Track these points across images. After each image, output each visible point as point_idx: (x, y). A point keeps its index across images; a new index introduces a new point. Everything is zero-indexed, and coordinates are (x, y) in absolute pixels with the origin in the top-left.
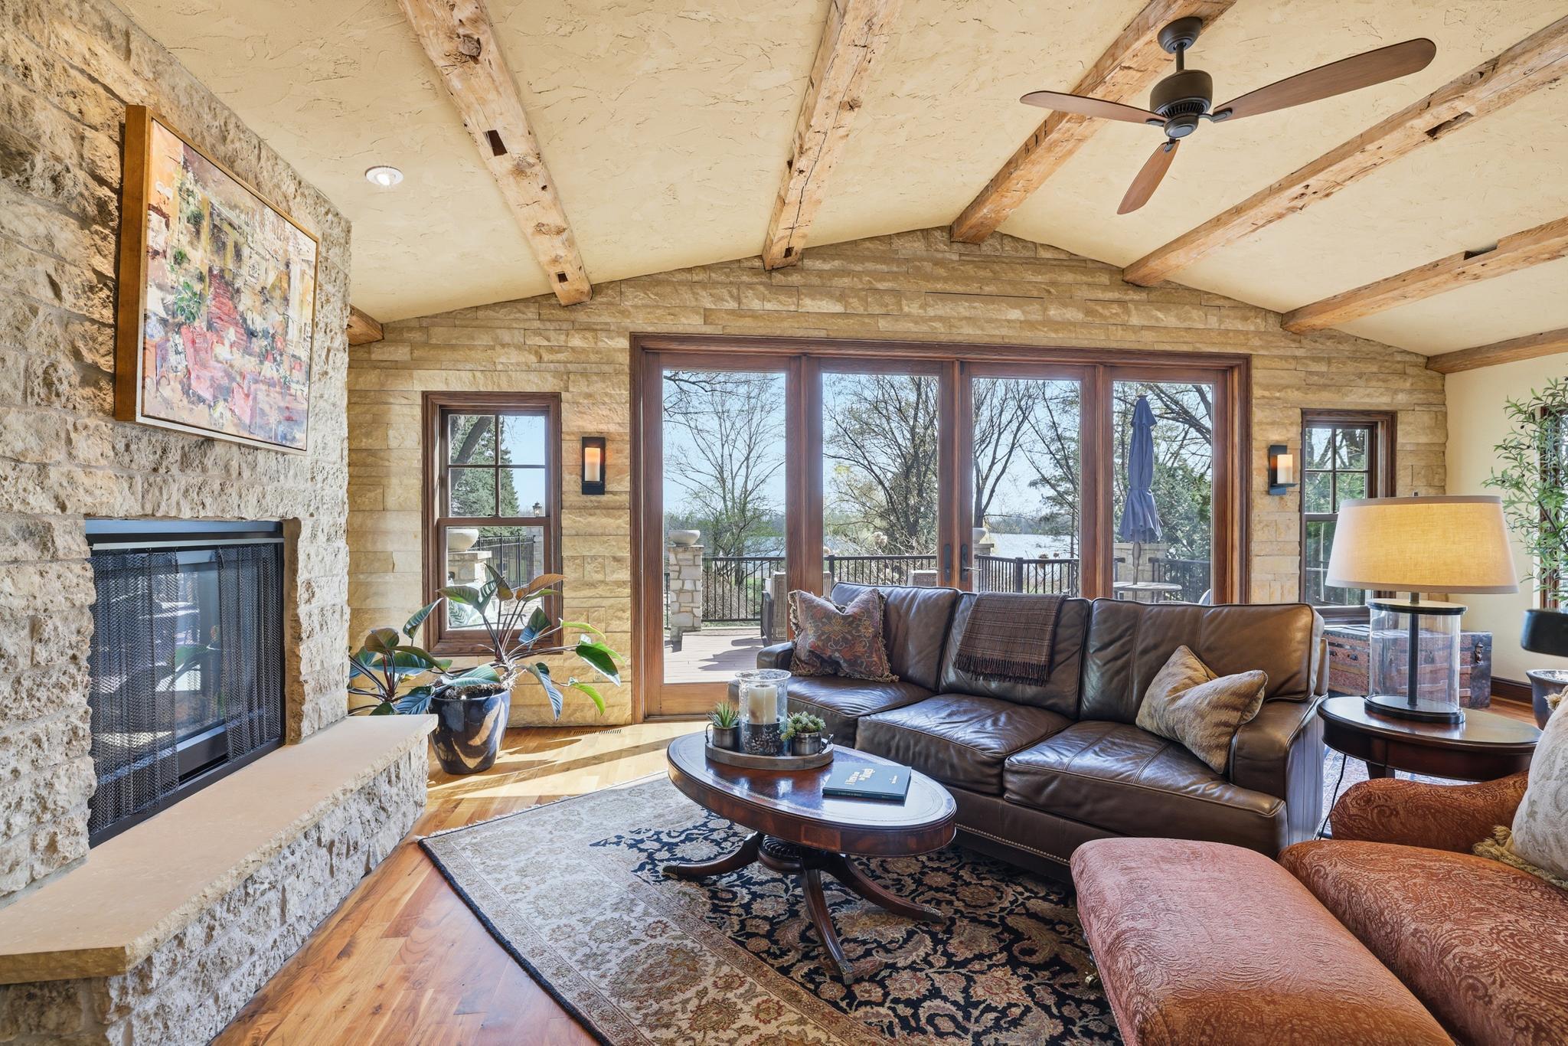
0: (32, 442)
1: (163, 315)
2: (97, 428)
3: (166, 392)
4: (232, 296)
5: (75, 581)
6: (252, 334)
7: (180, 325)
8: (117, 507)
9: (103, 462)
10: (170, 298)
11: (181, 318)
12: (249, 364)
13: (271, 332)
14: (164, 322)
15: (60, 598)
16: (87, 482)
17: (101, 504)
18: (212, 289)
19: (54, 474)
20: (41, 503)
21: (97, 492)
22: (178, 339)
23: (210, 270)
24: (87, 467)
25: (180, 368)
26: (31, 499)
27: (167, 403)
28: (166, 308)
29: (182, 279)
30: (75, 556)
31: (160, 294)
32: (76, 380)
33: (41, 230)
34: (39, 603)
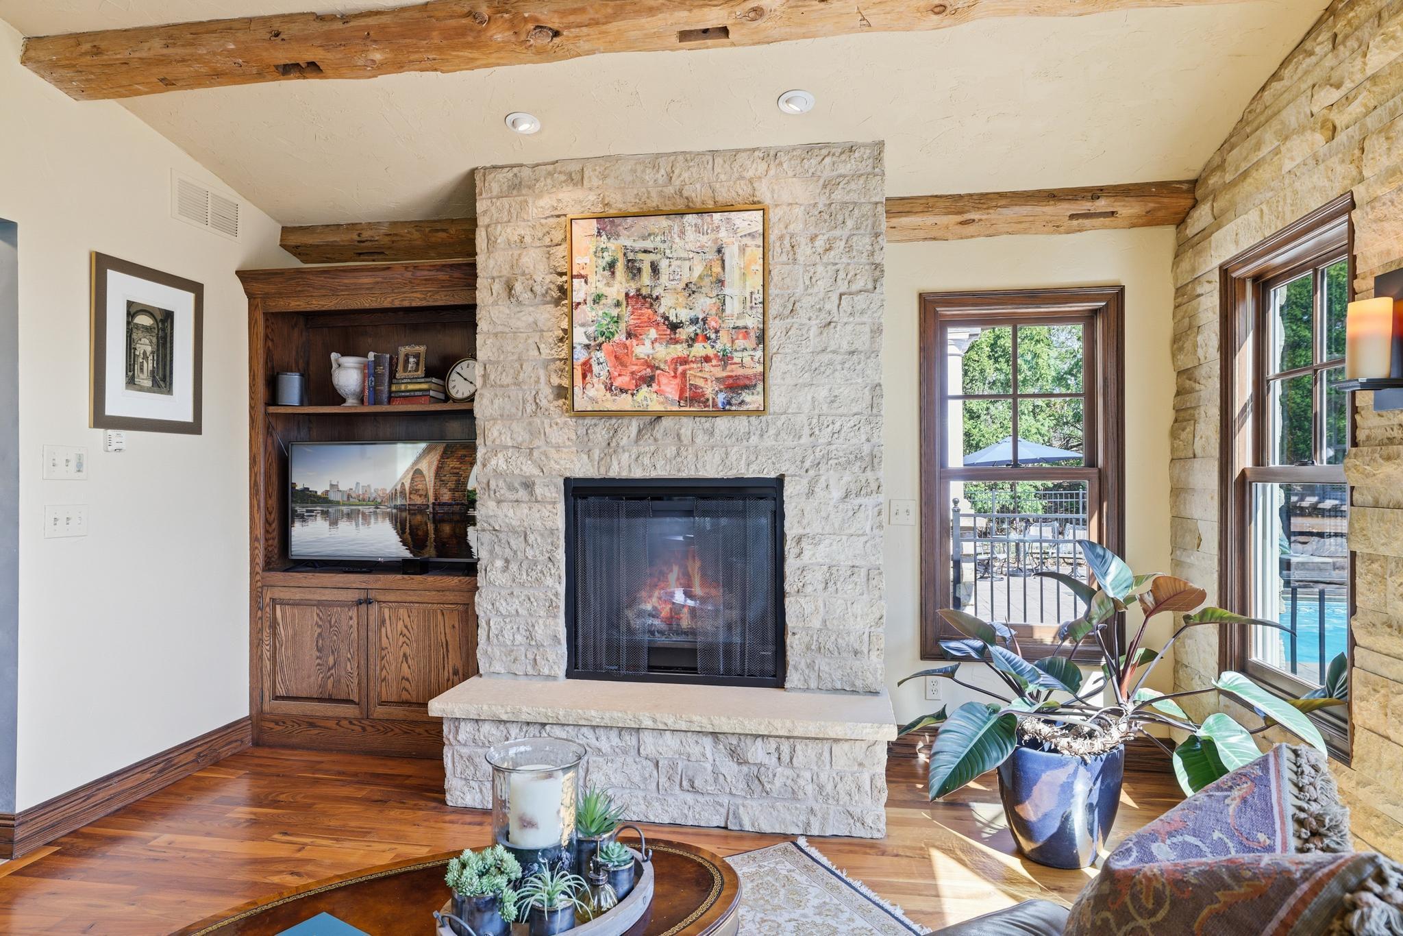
0: (527, 437)
1: (587, 342)
2: (565, 423)
3: (591, 392)
4: (651, 305)
5: (547, 514)
6: (674, 327)
7: (600, 345)
8: (577, 470)
9: (568, 443)
10: (591, 330)
11: (601, 339)
12: (679, 350)
13: (701, 317)
14: (587, 347)
15: (538, 523)
16: (556, 456)
17: (565, 469)
18: (630, 308)
19: (536, 453)
20: (529, 469)
21: (562, 462)
22: (599, 354)
23: (627, 295)
24: (558, 448)
25: (602, 373)
26: (524, 468)
27: (593, 400)
28: (588, 337)
29: (600, 313)
30: (548, 500)
31: (583, 330)
32: (551, 397)
33: (531, 319)
34: (526, 524)
